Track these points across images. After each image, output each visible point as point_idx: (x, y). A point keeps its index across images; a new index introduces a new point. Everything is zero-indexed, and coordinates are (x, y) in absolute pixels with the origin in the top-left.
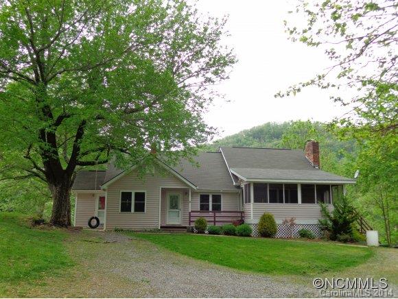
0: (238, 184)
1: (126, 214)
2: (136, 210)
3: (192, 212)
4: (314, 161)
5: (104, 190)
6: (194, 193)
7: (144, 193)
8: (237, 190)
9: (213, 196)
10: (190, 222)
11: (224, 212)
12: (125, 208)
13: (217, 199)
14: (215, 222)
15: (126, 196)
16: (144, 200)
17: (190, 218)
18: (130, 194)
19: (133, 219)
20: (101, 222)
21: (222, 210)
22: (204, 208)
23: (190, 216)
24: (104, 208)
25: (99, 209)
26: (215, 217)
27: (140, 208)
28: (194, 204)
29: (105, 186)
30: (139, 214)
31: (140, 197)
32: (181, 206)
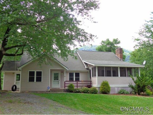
0: (88, 67)
1: (31, 83)
2: (37, 81)
3: (66, 81)
4: (120, 57)
5: (20, 70)
6: (67, 72)
7: (41, 72)
8: (87, 71)
9: (76, 73)
10: (65, 86)
11: (81, 81)
12: (31, 80)
13: (77, 75)
14: (77, 86)
15: (32, 74)
16: (41, 76)
17: (65, 85)
18: (34, 72)
19: (35, 85)
20: (17, 87)
21: (80, 80)
22: (71, 79)
23: (65, 84)
24: (19, 80)
25: (17, 80)
26: (77, 84)
27: (39, 79)
28: (67, 77)
29: (20, 68)
30: (39, 83)
31: (39, 74)
32: (60, 78)
